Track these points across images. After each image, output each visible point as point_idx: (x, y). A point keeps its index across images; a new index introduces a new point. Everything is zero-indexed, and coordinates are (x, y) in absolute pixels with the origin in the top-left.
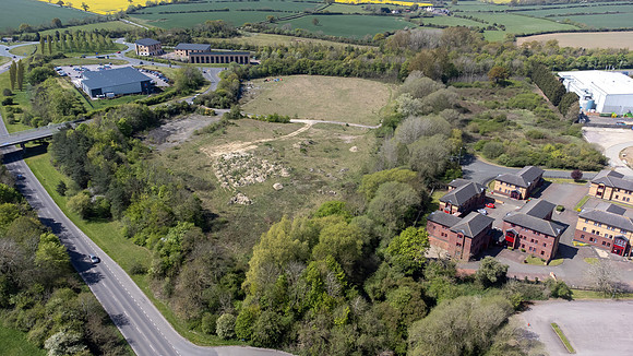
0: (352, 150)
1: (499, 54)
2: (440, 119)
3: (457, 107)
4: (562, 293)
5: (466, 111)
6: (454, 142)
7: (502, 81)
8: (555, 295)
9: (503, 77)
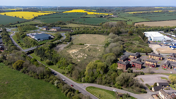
0: (99, 50)
1: (130, 28)
2: (118, 43)
3: (121, 40)
4: (142, 74)
5: (124, 41)
6: (121, 48)
7: (131, 34)
8: (141, 74)
9: (131, 33)
